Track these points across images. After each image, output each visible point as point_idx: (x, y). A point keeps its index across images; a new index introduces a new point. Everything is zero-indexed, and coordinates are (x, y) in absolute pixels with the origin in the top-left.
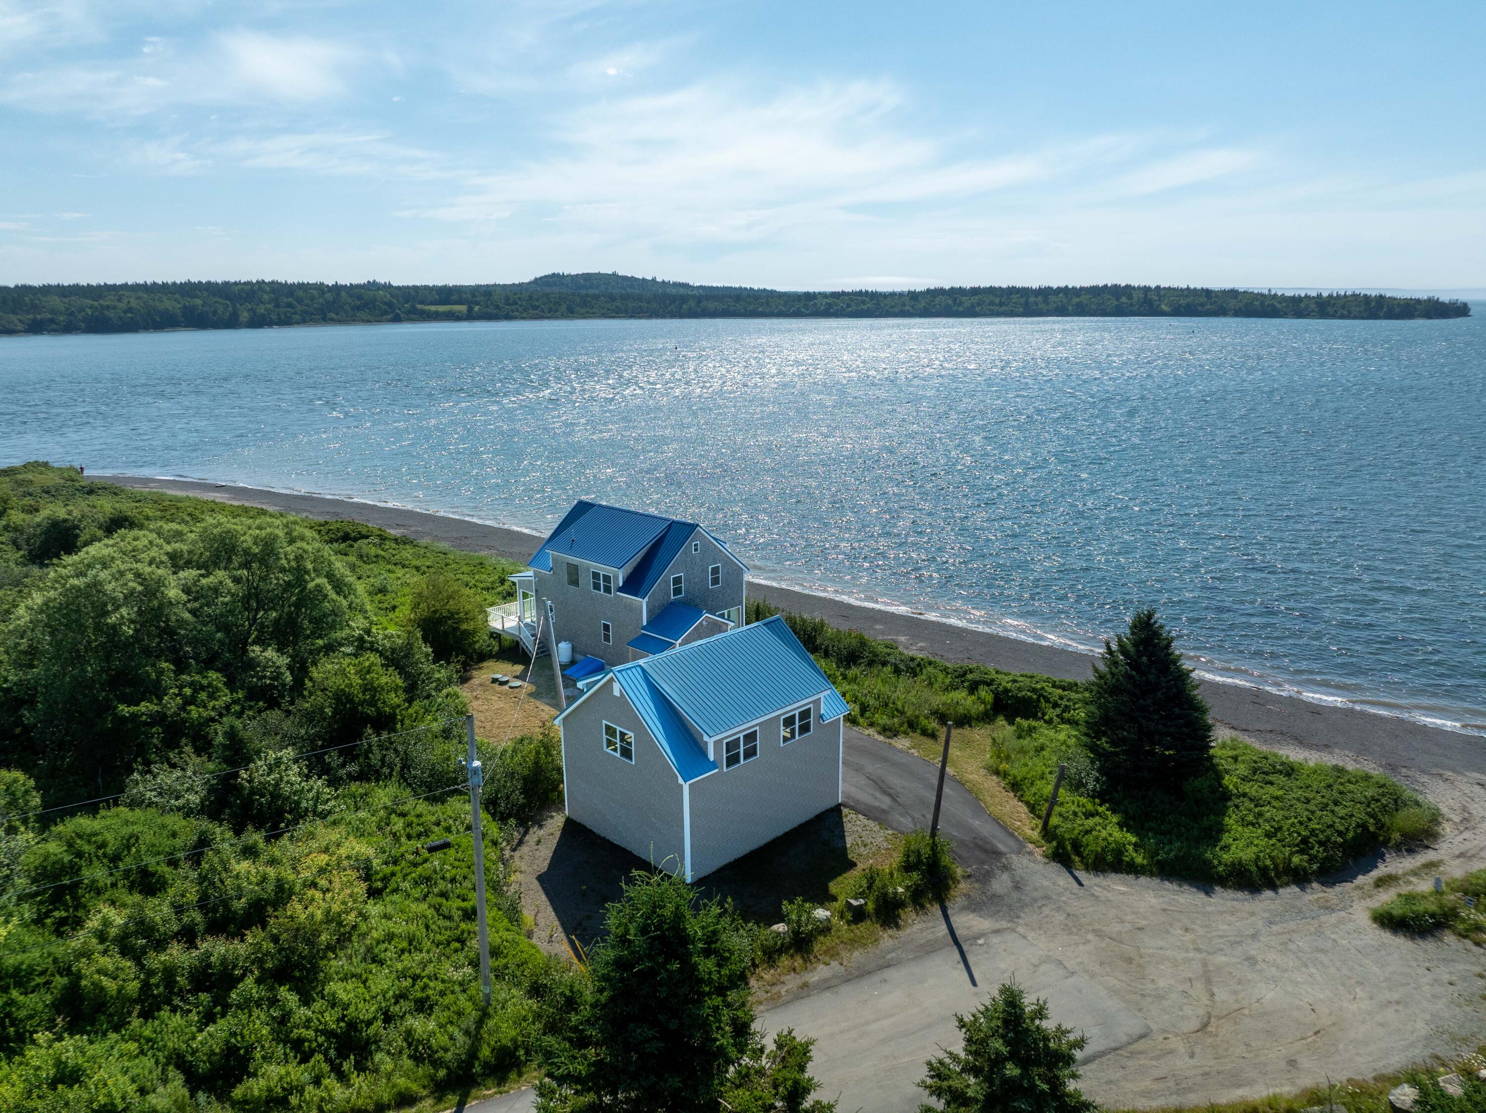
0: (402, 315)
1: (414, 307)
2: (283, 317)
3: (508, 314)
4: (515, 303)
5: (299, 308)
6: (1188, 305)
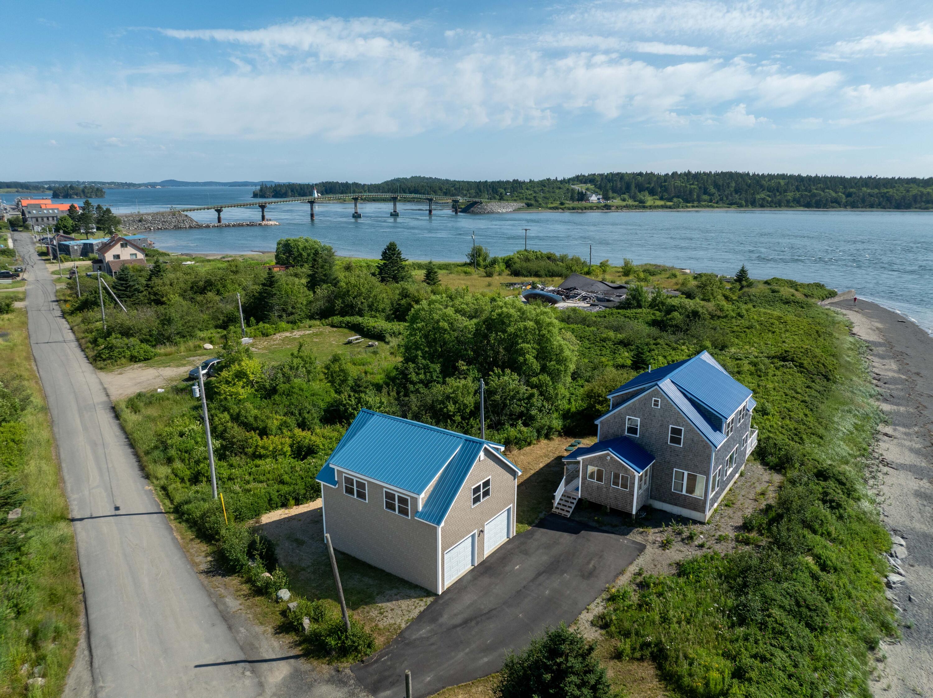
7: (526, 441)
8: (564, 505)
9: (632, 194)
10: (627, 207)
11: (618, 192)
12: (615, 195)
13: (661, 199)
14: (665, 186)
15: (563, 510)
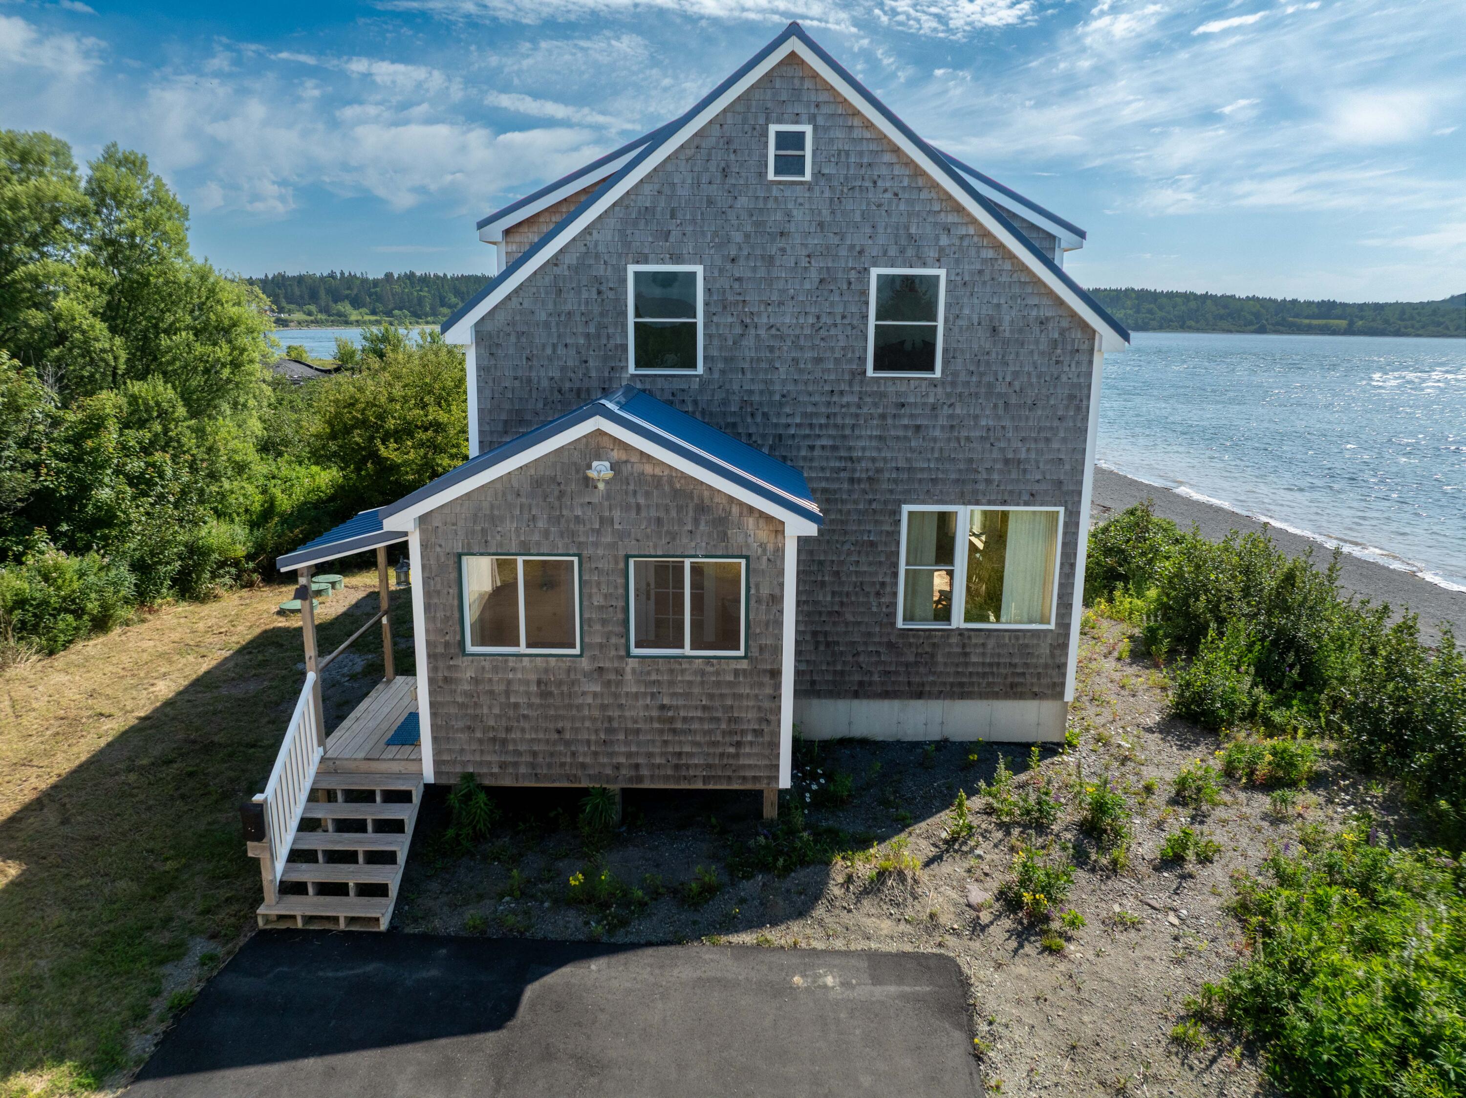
0: (1268, 327)
1: (1284, 319)
2: (1140, 322)
3: (1399, 330)
4: (1412, 318)
5: (1160, 314)
7: (79, 613)
8: (335, 857)
9: (323, 304)
10: (316, 322)
11: (299, 302)
12: (292, 306)
13: (374, 313)
14: (376, 293)
15: (340, 889)
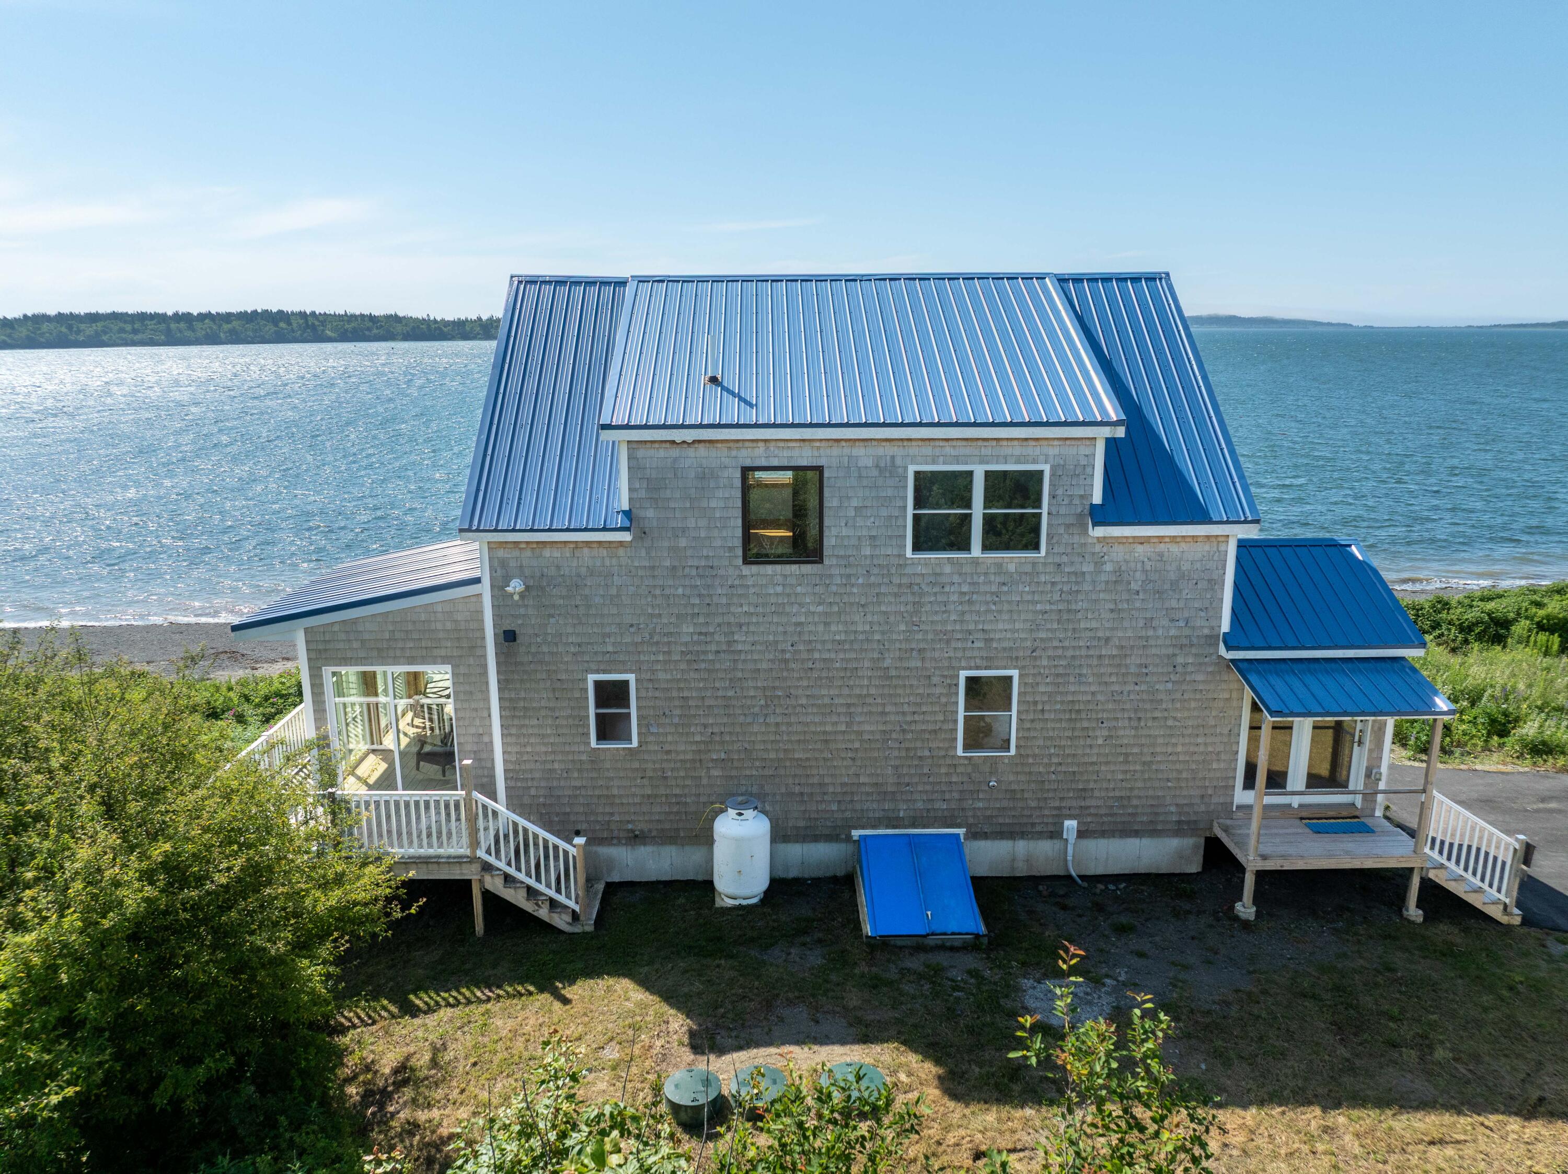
6: (355, 330)
